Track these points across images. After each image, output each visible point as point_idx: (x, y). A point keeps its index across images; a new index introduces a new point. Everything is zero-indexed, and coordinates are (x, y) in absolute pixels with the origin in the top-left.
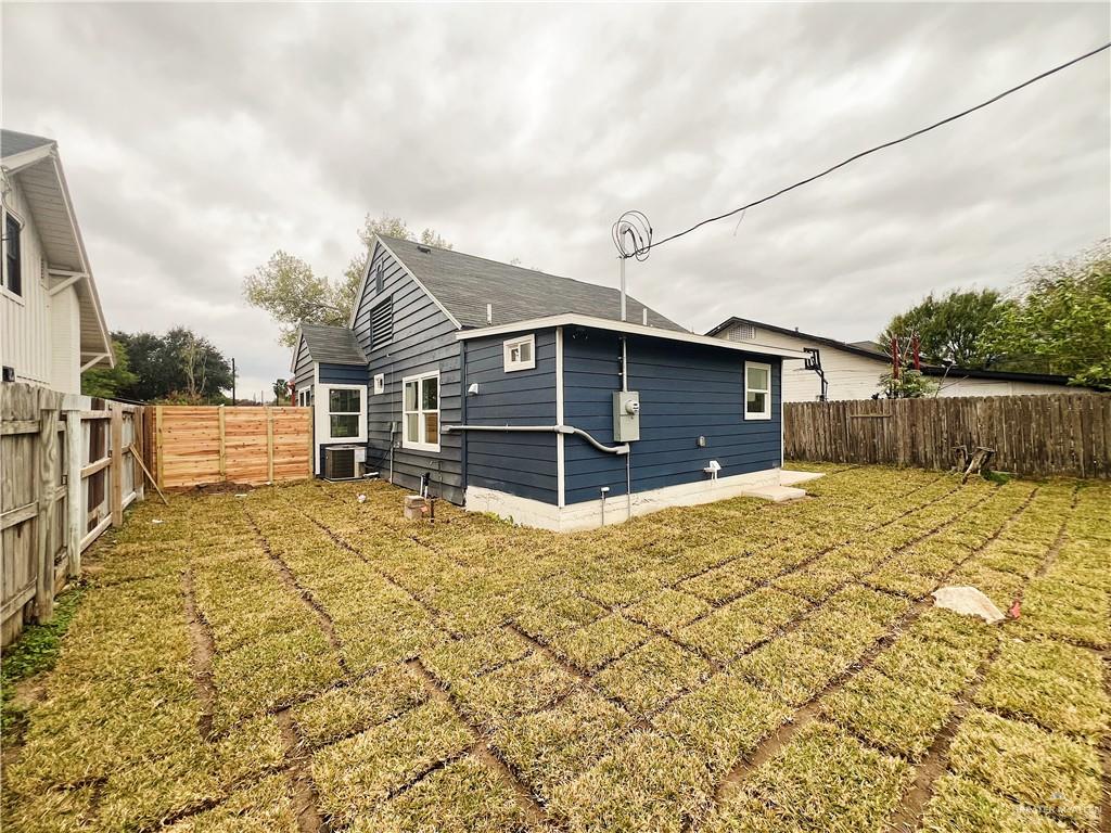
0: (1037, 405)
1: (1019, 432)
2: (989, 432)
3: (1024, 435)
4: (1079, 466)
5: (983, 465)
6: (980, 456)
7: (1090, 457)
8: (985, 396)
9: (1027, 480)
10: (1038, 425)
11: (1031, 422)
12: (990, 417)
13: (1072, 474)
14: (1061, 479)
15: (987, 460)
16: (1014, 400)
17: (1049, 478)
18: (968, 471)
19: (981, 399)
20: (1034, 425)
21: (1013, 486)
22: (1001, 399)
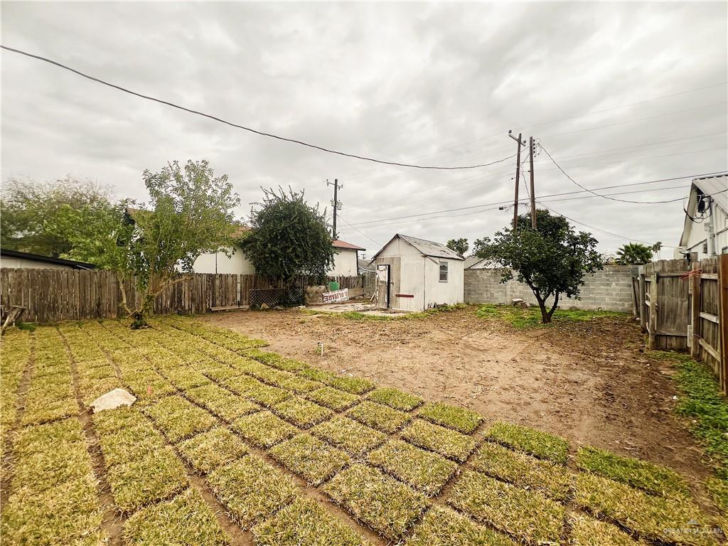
0: (54, 276)
1: (41, 294)
2: (17, 295)
3: (43, 296)
4: (76, 313)
5: (16, 319)
6: (15, 313)
7: (83, 307)
8: (16, 268)
9: (45, 326)
10: (54, 289)
11: (49, 287)
12: (19, 284)
13: (73, 318)
14: (67, 322)
15: (20, 315)
16: (38, 272)
17: (60, 322)
18: (5, 325)
19: (12, 270)
20: (51, 289)
21: (38, 331)
22: (28, 271)
